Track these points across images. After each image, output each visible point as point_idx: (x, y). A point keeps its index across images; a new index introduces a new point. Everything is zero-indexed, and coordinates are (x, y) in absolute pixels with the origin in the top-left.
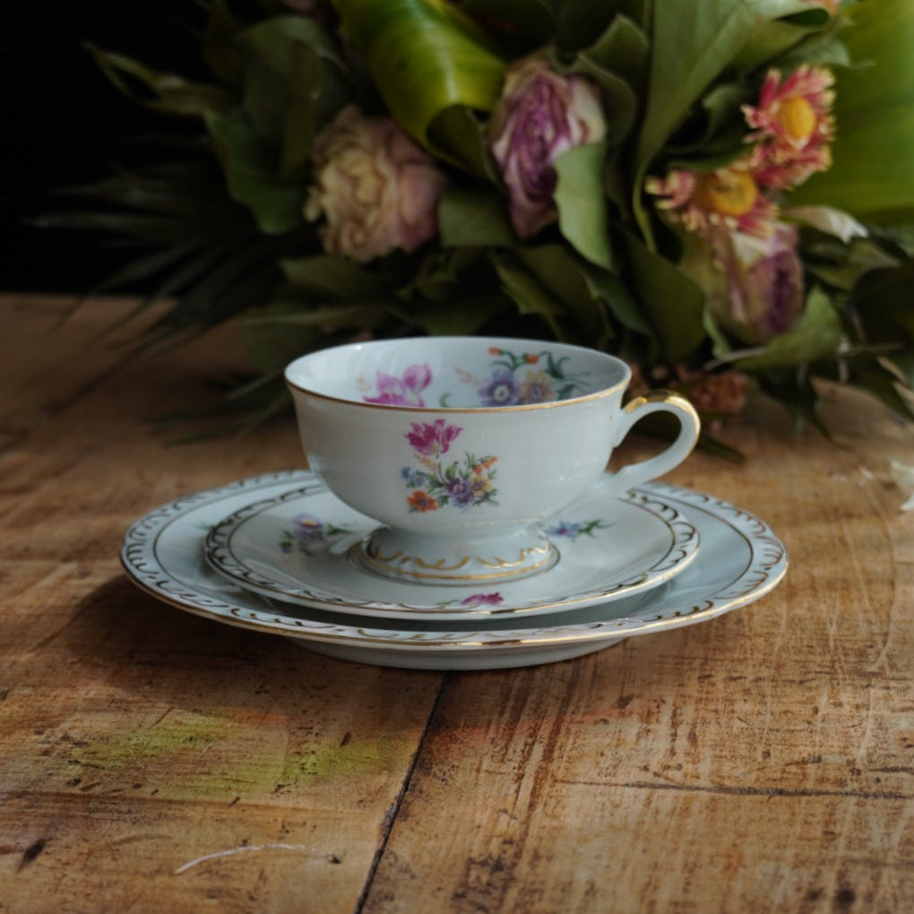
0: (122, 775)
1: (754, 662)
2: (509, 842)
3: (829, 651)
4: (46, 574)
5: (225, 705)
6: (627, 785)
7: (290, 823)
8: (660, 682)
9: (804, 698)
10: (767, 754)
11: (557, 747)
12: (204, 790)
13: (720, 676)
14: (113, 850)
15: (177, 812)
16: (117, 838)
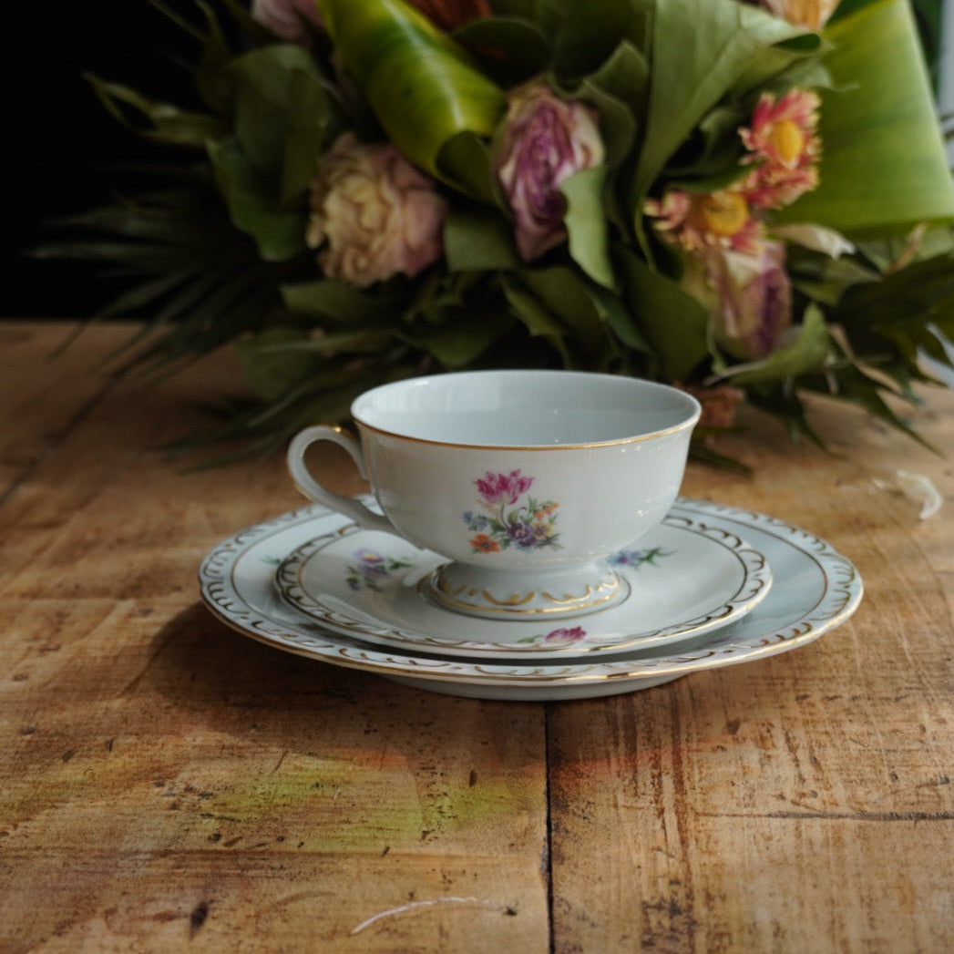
0: (261, 828)
1: (844, 680)
2: (674, 882)
3: (910, 666)
4: (106, 612)
5: (339, 747)
6: (770, 815)
7: (449, 872)
8: (759, 704)
9: (907, 716)
10: (894, 777)
11: (685, 778)
12: (350, 840)
13: (816, 696)
14: (281, 911)
15: (331, 866)
16: (280, 897)
